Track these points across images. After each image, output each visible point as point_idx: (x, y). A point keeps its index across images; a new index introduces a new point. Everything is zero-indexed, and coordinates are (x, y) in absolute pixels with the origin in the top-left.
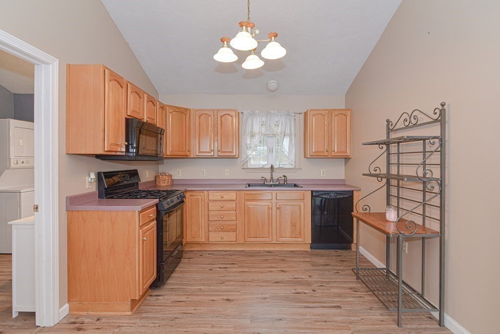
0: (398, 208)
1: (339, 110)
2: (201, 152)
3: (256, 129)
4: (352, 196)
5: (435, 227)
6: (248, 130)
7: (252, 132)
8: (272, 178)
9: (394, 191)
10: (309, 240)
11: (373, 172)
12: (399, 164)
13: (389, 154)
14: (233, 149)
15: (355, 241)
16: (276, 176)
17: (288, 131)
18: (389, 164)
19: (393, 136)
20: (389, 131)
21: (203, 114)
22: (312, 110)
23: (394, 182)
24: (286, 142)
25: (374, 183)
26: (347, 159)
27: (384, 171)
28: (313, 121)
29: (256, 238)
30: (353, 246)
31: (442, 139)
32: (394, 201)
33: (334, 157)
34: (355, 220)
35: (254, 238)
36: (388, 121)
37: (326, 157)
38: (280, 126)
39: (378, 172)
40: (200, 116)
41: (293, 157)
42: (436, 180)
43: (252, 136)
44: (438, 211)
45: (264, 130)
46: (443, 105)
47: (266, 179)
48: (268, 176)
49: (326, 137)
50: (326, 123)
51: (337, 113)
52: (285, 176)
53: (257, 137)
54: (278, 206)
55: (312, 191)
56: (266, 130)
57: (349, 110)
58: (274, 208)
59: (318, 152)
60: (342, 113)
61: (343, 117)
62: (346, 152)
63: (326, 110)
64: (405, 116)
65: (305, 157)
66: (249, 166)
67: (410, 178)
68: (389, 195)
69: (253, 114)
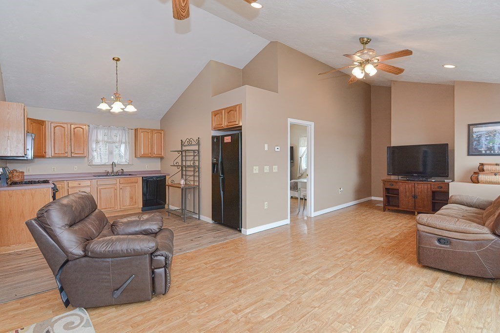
0: (186, 180)
1: (156, 130)
2: (55, 154)
3: (100, 138)
4: (165, 178)
5: (197, 184)
6: (94, 138)
7: (97, 140)
8: (113, 171)
9: (184, 173)
10: (141, 206)
11: (175, 164)
12: (186, 160)
13: (182, 156)
14: (84, 152)
15: (167, 203)
16: (116, 170)
17: (124, 141)
18: (182, 160)
19: (184, 148)
20: (182, 145)
21: (58, 126)
22: (140, 129)
23: (184, 169)
24: (123, 147)
25: (176, 170)
26: (162, 158)
27: (180, 164)
28: (141, 135)
29: (106, 209)
30: (166, 206)
31: (198, 151)
32: (184, 177)
33: (154, 157)
34: (167, 187)
35: (105, 209)
36: (181, 140)
37: (150, 157)
38: (118, 137)
39: (177, 164)
40: (55, 127)
41: (128, 157)
42: (197, 166)
43: (97, 142)
44: (198, 178)
45: (106, 138)
46: (199, 138)
47: (108, 172)
48: (110, 170)
49: (150, 146)
50: (150, 137)
51: (156, 131)
52: (122, 170)
53: (101, 143)
54: (121, 187)
55: (143, 177)
56: (108, 138)
57: (162, 130)
58: (118, 189)
59: (145, 154)
60: (159, 132)
61: (160, 134)
62: (161, 154)
63: (150, 129)
64: (188, 140)
65: (136, 157)
66: (94, 164)
67: (189, 166)
68: (182, 175)
69: (97, 128)
